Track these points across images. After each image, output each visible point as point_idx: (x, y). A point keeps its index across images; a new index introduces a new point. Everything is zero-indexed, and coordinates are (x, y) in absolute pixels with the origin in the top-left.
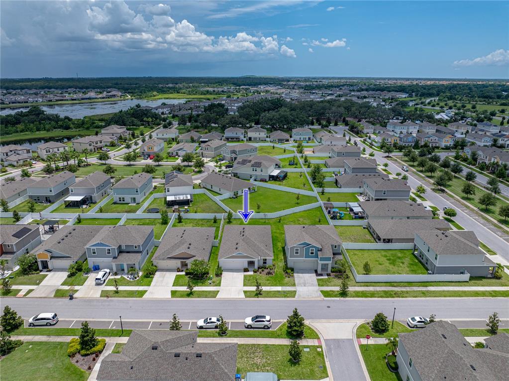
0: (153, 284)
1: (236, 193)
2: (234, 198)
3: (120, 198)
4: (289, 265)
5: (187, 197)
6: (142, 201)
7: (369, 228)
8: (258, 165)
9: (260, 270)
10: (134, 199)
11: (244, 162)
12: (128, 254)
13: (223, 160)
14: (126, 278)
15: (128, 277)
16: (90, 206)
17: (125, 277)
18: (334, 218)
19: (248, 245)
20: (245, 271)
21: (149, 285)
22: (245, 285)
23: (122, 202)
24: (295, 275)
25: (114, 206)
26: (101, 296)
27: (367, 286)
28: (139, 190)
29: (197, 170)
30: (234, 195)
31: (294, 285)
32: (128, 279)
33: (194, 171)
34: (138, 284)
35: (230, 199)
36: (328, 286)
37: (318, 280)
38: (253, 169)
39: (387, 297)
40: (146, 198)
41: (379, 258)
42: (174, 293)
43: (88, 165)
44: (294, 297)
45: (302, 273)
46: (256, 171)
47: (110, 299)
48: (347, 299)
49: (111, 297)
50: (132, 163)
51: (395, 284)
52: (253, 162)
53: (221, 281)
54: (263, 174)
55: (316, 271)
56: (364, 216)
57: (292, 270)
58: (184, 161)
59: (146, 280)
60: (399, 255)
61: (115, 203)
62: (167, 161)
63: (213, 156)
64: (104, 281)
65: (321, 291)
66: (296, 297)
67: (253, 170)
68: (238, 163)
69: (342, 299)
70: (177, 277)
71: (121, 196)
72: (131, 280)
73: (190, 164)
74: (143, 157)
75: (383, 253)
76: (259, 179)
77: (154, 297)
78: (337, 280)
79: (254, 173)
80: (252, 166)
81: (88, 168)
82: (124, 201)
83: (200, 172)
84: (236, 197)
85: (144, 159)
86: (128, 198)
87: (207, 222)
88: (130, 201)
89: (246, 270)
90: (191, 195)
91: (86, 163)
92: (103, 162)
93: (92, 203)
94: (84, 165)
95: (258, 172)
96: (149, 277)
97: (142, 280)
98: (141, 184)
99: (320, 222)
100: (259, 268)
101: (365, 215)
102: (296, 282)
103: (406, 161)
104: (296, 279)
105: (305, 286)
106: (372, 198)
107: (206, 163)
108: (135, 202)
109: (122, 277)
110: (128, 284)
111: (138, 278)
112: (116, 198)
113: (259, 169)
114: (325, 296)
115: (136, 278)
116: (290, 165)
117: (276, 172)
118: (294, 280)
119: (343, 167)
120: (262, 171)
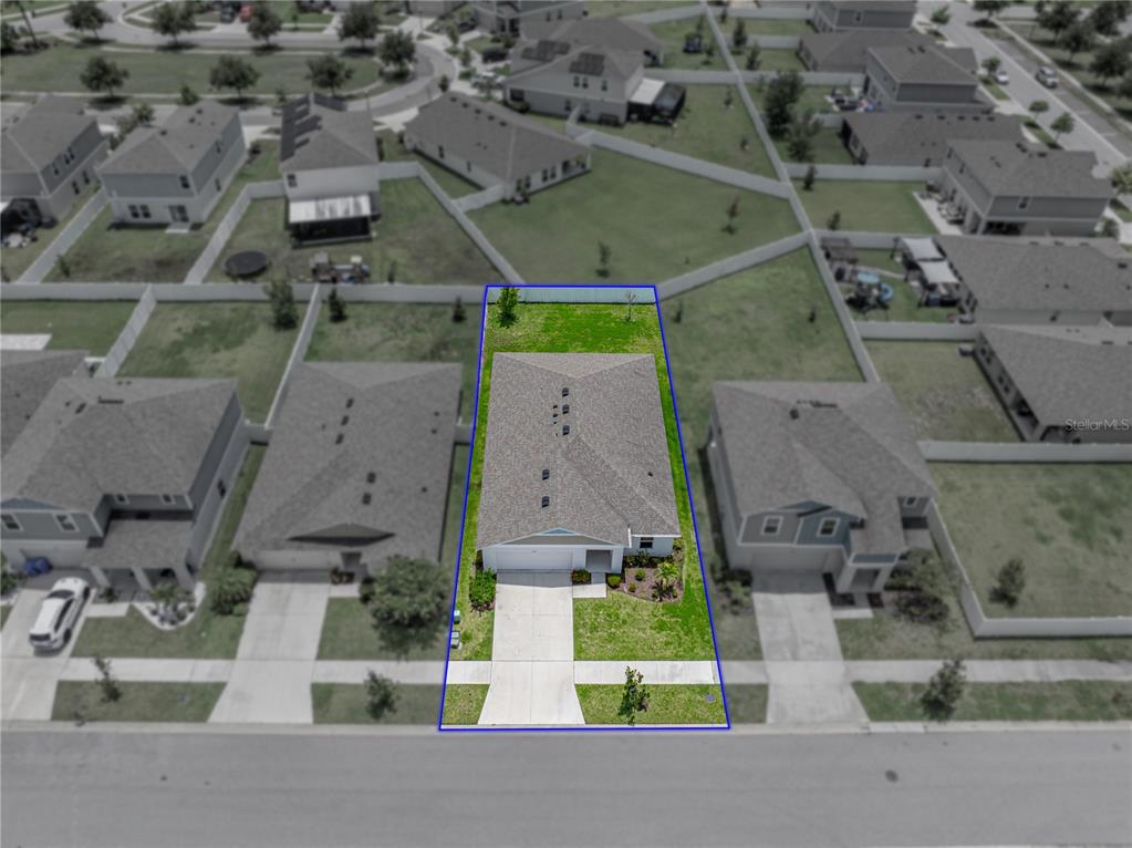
0: (245, 645)
1: (523, 185)
2: (518, 203)
3: (132, 208)
4: (736, 561)
5: (357, 206)
6: (211, 216)
7: (980, 356)
8: (591, 65)
9: (631, 573)
10: (181, 209)
11: (544, 52)
12: (144, 523)
13: (472, 28)
14: (146, 613)
15: (154, 613)
16: (34, 239)
17: (144, 608)
18: (859, 303)
19: (585, 477)
20: (575, 583)
21: (230, 654)
22: (580, 654)
23: (142, 219)
24: (759, 599)
25: (116, 235)
26: (57, 715)
27: (1013, 656)
28: (191, 181)
29: (392, 68)
30: (518, 189)
31: (755, 653)
32: (155, 620)
33: (381, 73)
34: (191, 647)
35: (503, 208)
36: (876, 656)
37: (843, 627)
38: (577, 79)
39: (1090, 718)
40: (223, 200)
41: (1034, 505)
42: (323, 697)
43: (37, 46)
44: (762, 720)
45: (781, 590)
46: (585, 86)
47: (88, 728)
48: (952, 727)
49: (93, 719)
50: (183, 36)
51: (1109, 646)
52: (574, 54)
53: (491, 631)
54: (609, 97)
55: (829, 581)
56: (956, 294)
57: (746, 578)
58: (347, 32)
59: (222, 624)
60: (1099, 490)
61: (120, 225)
62: (296, 30)
63: (442, 10)
64: (67, 635)
65: (858, 686)
66: (770, 719)
67: (577, 84)
68: (527, 54)
69: (934, 727)
70: (335, 608)
71: (138, 201)
72: (167, 627)
73: (369, 43)
74: (217, 13)
75: (1045, 481)
76: (593, 115)
77: (252, 719)
78: (908, 628)
79: (579, 93)
80: (575, 68)
81: (40, 60)
82: (147, 215)
83: (401, 77)
84: (526, 200)
85: (223, 21)
86: (160, 208)
87: (433, 315)
88: (166, 216)
89: (580, 577)
90: (372, 196)
91: (30, 39)
92: (88, 33)
93: (39, 224)
94: (27, 45)
95: (593, 94)
96: (231, 612)
97: (206, 624)
98: (200, 153)
99: (812, 319)
100: (625, 564)
101: (961, 294)
102: (764, 638)
103: (1045, 44)
104: (761, 620)
105: (795, 657)
106: (977, 218)
107: (421, 37)
108: (185, 219)
109: (132, 610)
110: (155, 645)
111: (190, 617)
112: (120, 206)
113: (594, 82)
114: (875, 715)
115: (182, 617)
116: (686, 51)
117: (647, 90)
118: (755, 629)
119: (862, 68)
120: (604, 88)
